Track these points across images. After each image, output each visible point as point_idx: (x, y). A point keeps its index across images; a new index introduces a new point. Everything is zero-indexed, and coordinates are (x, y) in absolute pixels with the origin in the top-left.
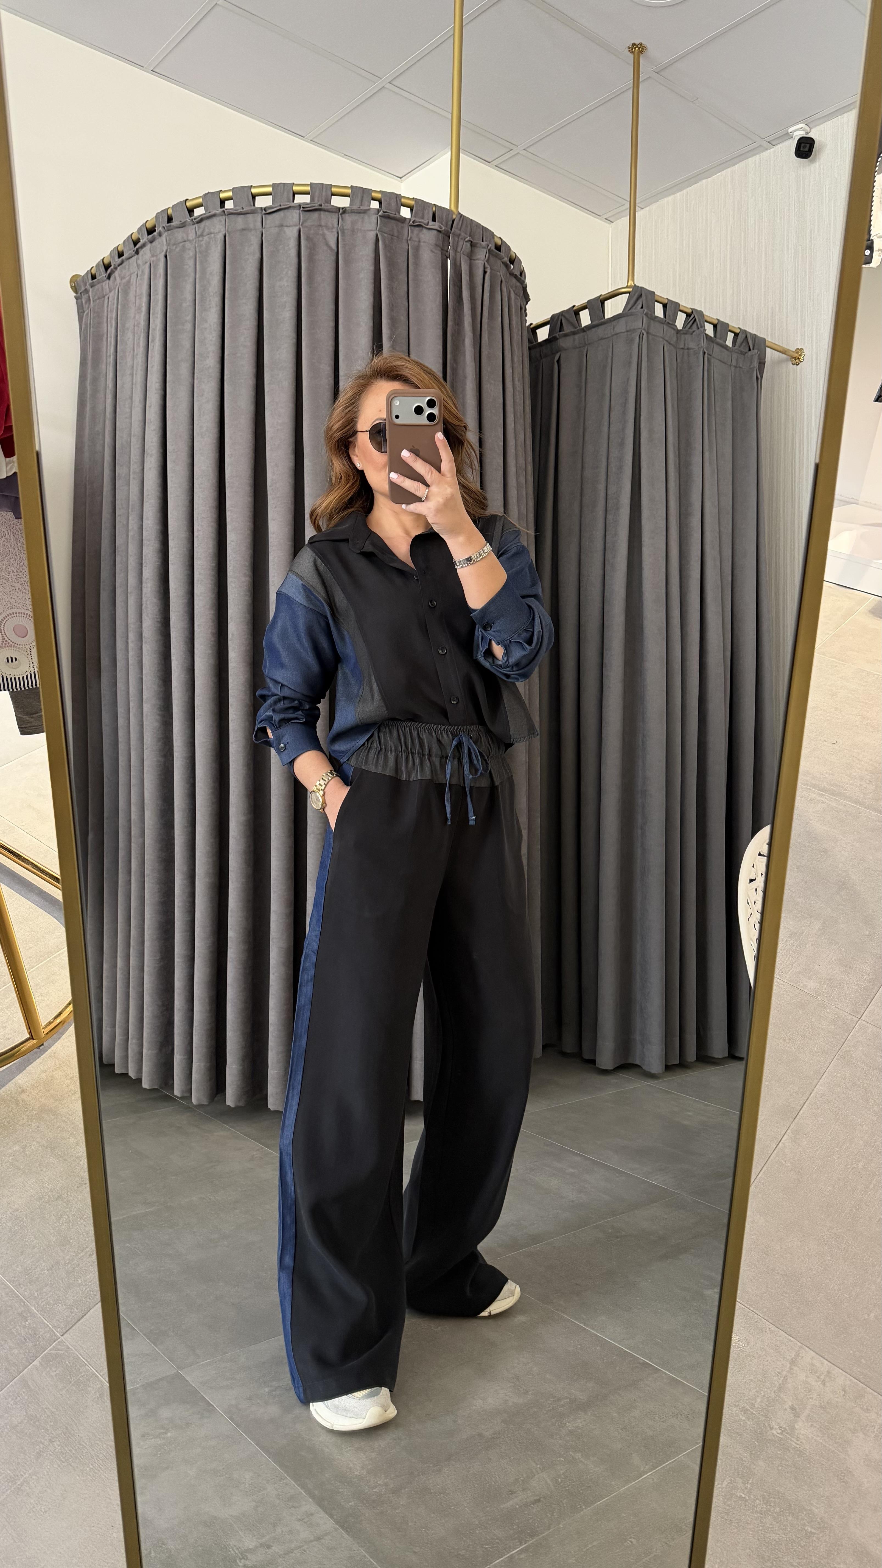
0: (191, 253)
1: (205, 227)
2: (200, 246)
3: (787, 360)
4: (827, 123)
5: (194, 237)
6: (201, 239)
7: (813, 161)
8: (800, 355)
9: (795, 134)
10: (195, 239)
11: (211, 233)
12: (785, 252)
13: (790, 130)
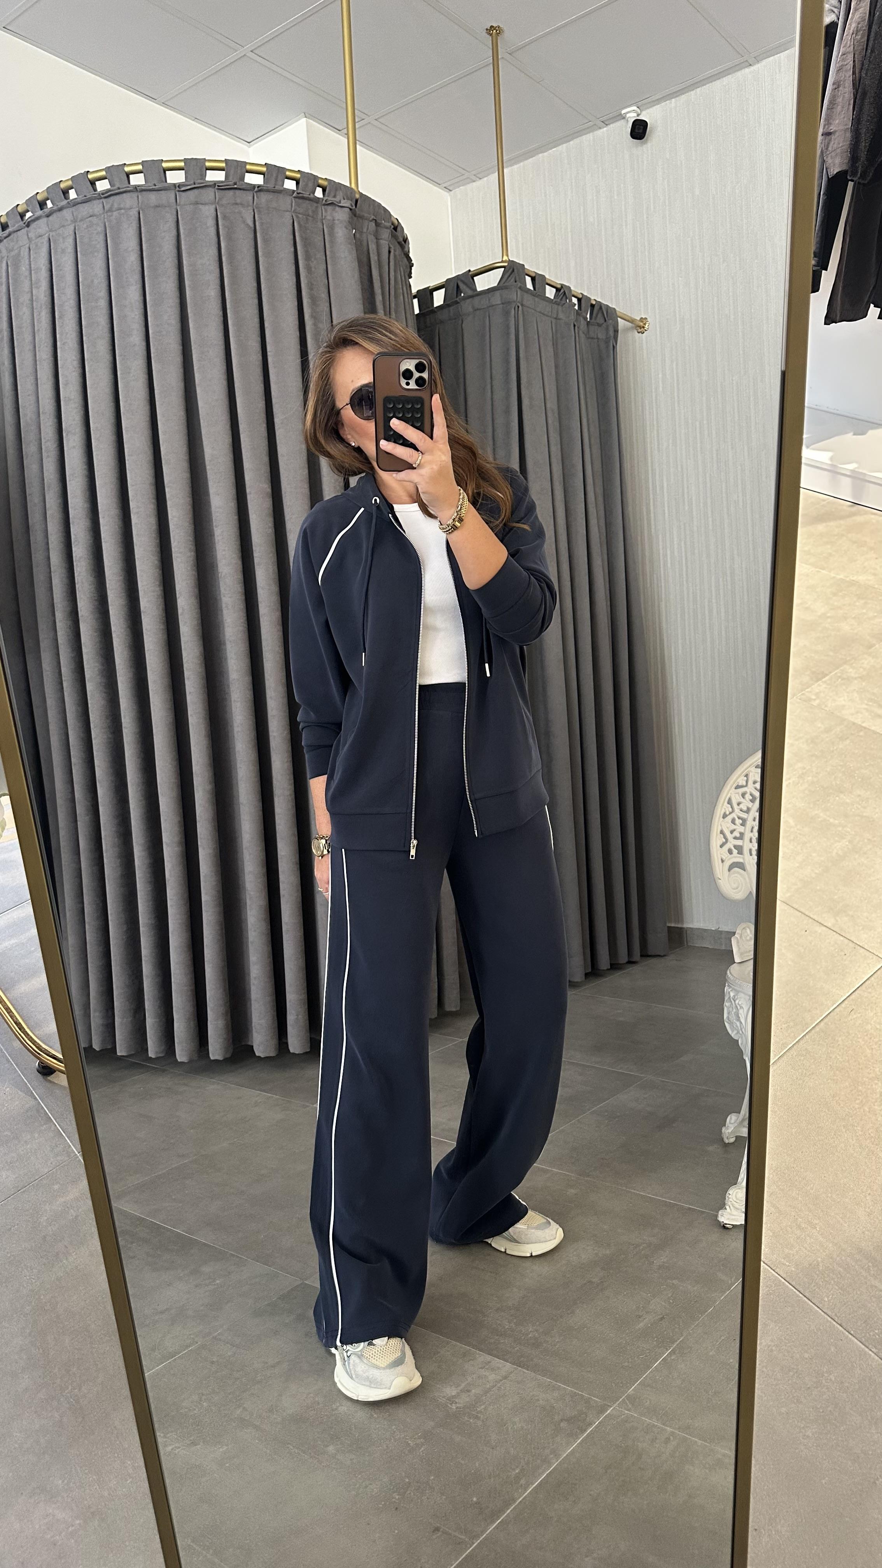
0: (100, 229)
1: (113, 201)
2: (110, 221)
3: (632, 328)
4: (656, 107)
5: (101, 212)
6: (109, 214)
7: (646, 143)
8: (645, 324)
9: (628, 115)
10: (103, 213)
11: (120, 209)
12: (624, 227)
13: (623, 112)
